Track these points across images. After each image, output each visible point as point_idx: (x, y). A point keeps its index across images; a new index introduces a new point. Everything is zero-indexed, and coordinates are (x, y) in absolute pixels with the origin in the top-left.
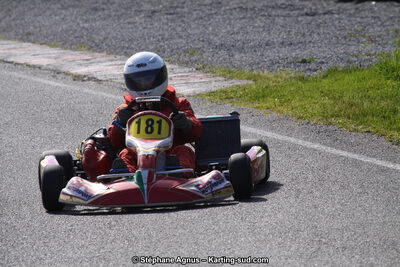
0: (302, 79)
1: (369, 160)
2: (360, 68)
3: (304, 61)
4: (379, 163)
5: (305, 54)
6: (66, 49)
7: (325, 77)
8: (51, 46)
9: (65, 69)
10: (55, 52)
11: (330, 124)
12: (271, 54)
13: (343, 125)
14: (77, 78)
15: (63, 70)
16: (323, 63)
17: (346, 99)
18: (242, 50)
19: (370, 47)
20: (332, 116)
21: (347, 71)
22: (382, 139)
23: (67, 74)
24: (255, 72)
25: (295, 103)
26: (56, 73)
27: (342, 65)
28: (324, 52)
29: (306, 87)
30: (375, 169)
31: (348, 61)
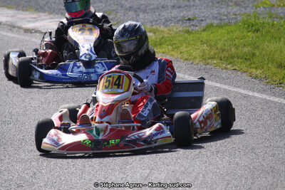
0: (188, 32)
1: (235, 89)
2: (229, 24)
3: (189, 19)
4: (242, 91)
5: (189, 14)
6: (19, 10)
7: (204, 30)
8: (8, 8)
9: (19, 24)
10: (11, 12)
11: (208, 64)
12: (165, 14)
13: (217, 65)
14: (27, 31)
15: (17, 25)
16: (202, 20)
17: (219, 46)
18: (144, 11)
19: (236, 9)
20: (209, 58)
21: (220, 26)
22: (245, 74)
23: (20, 28)
24: (154, 27)
25: (183, 49)
26: (12, 27)
27: (216, 22)
28: (203, 12)
29: (190, 37)
30: (239, 96)
31: (221, 19)
